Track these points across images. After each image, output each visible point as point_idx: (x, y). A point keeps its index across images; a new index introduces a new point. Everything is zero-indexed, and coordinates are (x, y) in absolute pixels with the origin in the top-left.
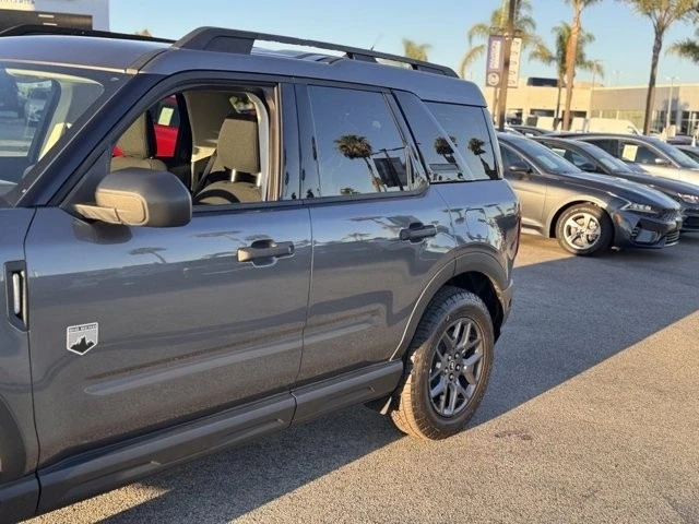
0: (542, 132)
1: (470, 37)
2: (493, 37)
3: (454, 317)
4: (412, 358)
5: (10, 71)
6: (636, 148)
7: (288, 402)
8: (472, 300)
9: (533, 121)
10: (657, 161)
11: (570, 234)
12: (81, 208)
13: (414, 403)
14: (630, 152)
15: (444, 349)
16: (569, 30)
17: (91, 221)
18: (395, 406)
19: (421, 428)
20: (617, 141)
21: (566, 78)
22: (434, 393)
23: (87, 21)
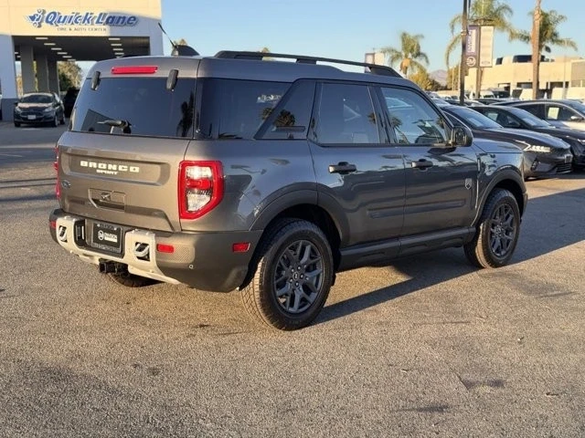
6: (558, 109)
9: (517, 93)
10: (573, 118)
14: (553, 113)
20: (543, 105)
23: (146, 41)
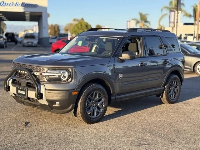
0: (189, 42)
1: (162, 10)
2: (171, 11)
3: (173, 79)
4: (165, 87)
5: (100, 37)
7: (145, 91)
8: (176, 76)
9: (186, 38)
11: (198, 69)
12: (120, 57)
13: (166, 96)
15: (171, 86)
16: (197, 6)
17: (121, 59)
18: (162, 97)
19: (167, 101)
21: (196, 22)
22: (169, 94)
23: (40, 14)
